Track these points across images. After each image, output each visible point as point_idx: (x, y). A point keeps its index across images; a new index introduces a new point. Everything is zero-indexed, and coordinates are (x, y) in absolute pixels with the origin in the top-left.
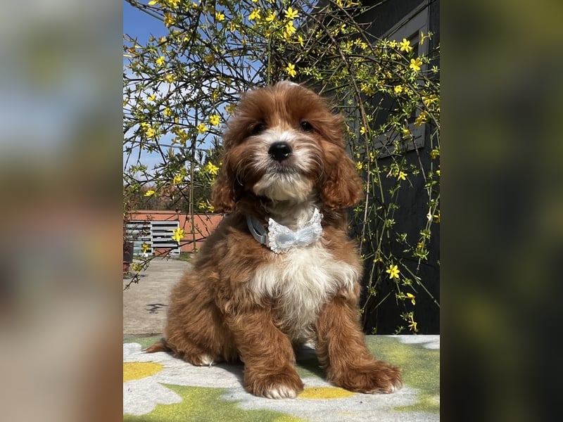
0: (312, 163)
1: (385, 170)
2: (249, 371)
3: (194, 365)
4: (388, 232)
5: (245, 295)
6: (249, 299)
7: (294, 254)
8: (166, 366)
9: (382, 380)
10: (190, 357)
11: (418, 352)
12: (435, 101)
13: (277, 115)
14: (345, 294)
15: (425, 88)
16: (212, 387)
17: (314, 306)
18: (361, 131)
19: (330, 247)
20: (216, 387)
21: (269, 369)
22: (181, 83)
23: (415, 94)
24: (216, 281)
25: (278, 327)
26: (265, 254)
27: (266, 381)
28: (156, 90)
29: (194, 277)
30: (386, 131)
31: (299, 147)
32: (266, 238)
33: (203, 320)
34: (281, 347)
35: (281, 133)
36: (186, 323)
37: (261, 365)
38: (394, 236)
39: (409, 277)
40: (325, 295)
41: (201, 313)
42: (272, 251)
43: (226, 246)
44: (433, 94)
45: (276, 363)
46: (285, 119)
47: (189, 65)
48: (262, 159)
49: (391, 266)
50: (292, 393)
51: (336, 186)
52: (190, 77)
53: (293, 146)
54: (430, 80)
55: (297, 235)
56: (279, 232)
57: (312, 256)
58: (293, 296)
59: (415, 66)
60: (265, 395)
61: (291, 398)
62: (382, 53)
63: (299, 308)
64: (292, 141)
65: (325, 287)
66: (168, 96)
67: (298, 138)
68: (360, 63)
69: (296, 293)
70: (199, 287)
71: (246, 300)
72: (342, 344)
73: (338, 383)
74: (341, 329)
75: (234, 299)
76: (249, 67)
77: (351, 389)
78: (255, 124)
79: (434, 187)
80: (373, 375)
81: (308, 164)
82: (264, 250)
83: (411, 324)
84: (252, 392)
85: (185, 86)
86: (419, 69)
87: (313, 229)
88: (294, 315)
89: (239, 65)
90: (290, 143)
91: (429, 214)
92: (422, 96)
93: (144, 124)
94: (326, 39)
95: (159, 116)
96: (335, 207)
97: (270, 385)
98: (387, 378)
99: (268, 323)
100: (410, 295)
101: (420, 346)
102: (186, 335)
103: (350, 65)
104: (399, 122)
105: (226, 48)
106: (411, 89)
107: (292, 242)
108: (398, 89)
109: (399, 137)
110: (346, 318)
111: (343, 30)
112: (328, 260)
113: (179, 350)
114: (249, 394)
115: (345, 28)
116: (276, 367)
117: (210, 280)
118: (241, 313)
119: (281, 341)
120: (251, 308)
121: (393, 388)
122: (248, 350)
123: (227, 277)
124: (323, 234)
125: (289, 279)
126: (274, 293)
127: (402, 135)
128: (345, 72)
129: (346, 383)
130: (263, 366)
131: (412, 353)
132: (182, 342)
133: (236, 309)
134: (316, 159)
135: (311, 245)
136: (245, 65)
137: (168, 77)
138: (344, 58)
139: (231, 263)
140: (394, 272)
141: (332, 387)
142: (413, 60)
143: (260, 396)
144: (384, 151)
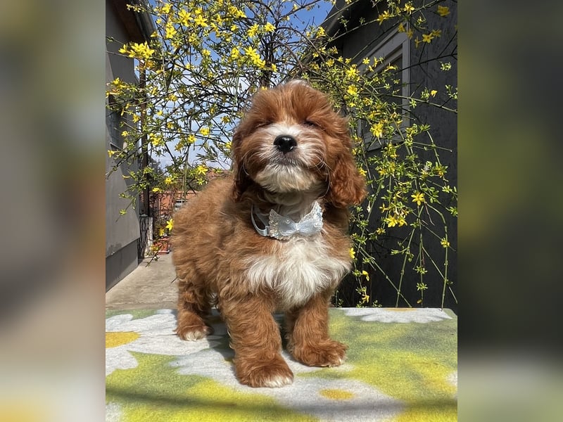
0: (314, 158)
8: (141, 336)
11: (353, 324)
13: (283, 111)
21: (261, 361)
31: (304, 142)
35: (286, 127)
45: (267, 354)
48: (268, 150)
51: (345, 186)
53: (299, 140)
55: (298, 226)
64: (298, 135)
67: (304, 132)
81: (310, 158)
83: (364, 297)
90: (295, 137)
91: (369, 207)
97: (267, 377)
100: (365, 273)
107: (292, 232)
116: (268, 358)
121: (341, 361)
131: (347, 325)
133: (231, 295)
134: (319, 154)
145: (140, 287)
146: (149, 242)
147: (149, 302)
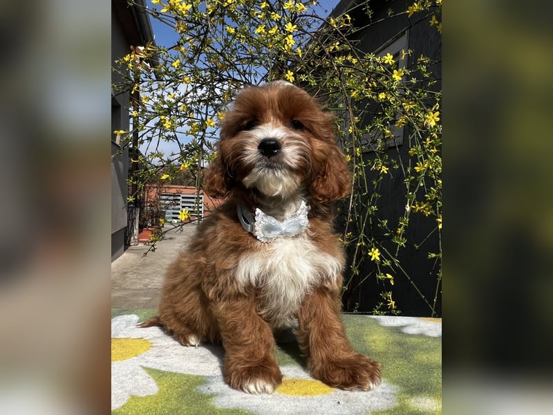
0: (300, 160)
1: (370, 164)
2: (229, 361)
3: (182, 345)
4: (371, 219)
5: (229, 283)
6: (233, 287)
7: (280, 244)
8: (154, 345)
9: (361, 377)
10: (178, 336)
11: (397, 337)
12: (414, 107)
13: (270, 113)
14: (328, 285)
15: (405, 96)
16: (192, 373)
17: (296, 297)
18: (350, 130)
19: (315, 239)
20: (195, 374)
21: (248, 360)
22: (198, 85)
23: (397, 101)
24: (203, 266)
25: (261, 316)
26: (251, 243)
27: (244, 374)
28: (175, 89)
29: (185, 260)
30: (370, 131)
31: (288, 145)
32: (253, 227)
33: (191, 301)
34: (262, 336)
35: (272, 130)
36: (176, 303)
37: (241, 355)
38: (376, 222)
39: (389, 258)
40: (308, 286)
41: (189, 296)
42: (258, 240)
43: (214, 232)
44: (412, 101)
45: (256, 353)
46: (277, 116)
47: (204, 70)
48: (252, 153)
49: (373, 249)
50: (269, 387)
51: (324, 181)
52: (205, 79)
53: (283, 143)
54: (410, 90)
55: (284, 226)
56: (265, 222)
57: (296, 246)
58: (276, 286)
59: (397, 76)
60: (241, 389)
61: (268, 393)
62: (368, 65)
63: (282, 298)
64: (282, 138)
65: (308, 278)
66: (186, 95)
67: (288, 135)
68: (350, 74)
69: (279, 284)
70: (189, 270)
71: (230, 288)
72: (323, 334)
73: (317, 376)
74: (323, 319)
75: (218, 285)
76: (256, 74)
77: (330, 384)
78: (248, 121)
79: (412, 182)
80: (353, 370)
81: (296, 161)
82: (251, 238)
83: (390, 302)
84: (229, 384)
85: (201, 87)
86: (400, 79)
87: (300, 220)
88: (277, 305)
89: (247, 71)
90: (280, 140)
91: (408, 205)
92: (402, 102)
93: (163, 117)
94: (322, 53)
95: (177, 111)
96: (324, 200)
97: (247, 379)
98: (365, 374)
99: (250, 311)
100: (389, 276)
101: (398, 330)
102: (175, 314)
103: (341, 74)
104: (382, 124)
105: (237, 57)
106: (393, 96)
107: (278, 233)
108: (382, 96)
109: (382, 136)
110: (328, 309)
111: (337, 47)
112: (311, 251)
113: (169, 328)
114: (226, 386)
115: (338, 45)
116: (256, 357)
117: (199, 263)
118: (225, 300)
119: (263, 330)
120: (234, 296)
121: (371, 385)
122: (229, 337)
123: (213, 263)
124: (309, 226)
125: (273, 268)
126: (257, 283)
127: (384, 135)
128: (336, 79)
129: (325, 377)
130: (242, 355)
131: (391, 339)
132: (172, 321)
133: (220, 295)
134: (305, 156)
135: (297, 236)
136: (253, 72)
137: (186, 79)
138: (336, 68)
139: (218, 249)
140: (375, 254)
141: (311, 379)
142: (395, 71)
143: (237, 389)
144: (369, 147)
145: (126, 273)
146: (135, 231)
147: (135, 288)
